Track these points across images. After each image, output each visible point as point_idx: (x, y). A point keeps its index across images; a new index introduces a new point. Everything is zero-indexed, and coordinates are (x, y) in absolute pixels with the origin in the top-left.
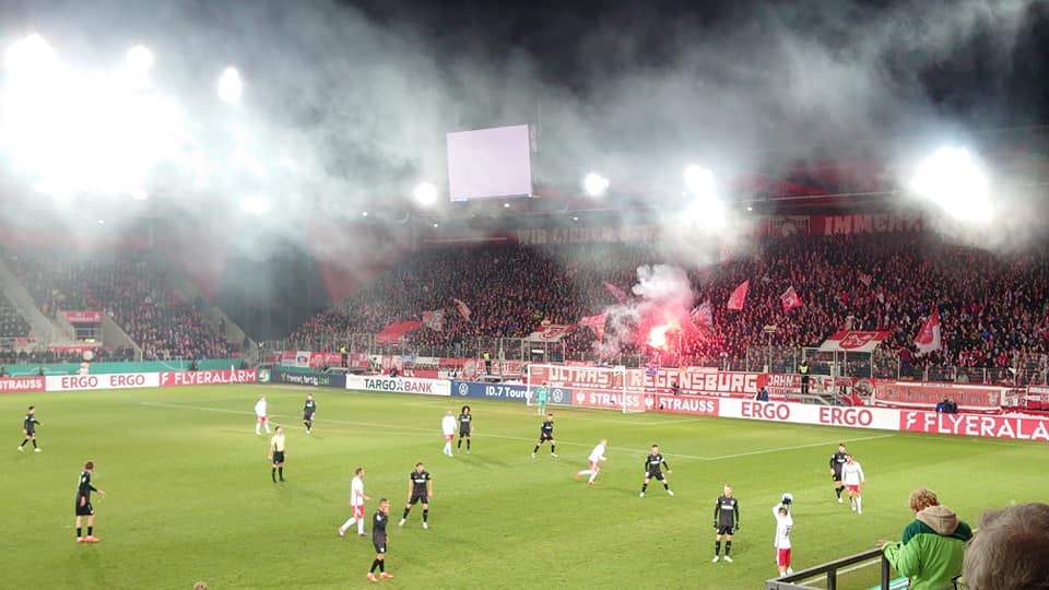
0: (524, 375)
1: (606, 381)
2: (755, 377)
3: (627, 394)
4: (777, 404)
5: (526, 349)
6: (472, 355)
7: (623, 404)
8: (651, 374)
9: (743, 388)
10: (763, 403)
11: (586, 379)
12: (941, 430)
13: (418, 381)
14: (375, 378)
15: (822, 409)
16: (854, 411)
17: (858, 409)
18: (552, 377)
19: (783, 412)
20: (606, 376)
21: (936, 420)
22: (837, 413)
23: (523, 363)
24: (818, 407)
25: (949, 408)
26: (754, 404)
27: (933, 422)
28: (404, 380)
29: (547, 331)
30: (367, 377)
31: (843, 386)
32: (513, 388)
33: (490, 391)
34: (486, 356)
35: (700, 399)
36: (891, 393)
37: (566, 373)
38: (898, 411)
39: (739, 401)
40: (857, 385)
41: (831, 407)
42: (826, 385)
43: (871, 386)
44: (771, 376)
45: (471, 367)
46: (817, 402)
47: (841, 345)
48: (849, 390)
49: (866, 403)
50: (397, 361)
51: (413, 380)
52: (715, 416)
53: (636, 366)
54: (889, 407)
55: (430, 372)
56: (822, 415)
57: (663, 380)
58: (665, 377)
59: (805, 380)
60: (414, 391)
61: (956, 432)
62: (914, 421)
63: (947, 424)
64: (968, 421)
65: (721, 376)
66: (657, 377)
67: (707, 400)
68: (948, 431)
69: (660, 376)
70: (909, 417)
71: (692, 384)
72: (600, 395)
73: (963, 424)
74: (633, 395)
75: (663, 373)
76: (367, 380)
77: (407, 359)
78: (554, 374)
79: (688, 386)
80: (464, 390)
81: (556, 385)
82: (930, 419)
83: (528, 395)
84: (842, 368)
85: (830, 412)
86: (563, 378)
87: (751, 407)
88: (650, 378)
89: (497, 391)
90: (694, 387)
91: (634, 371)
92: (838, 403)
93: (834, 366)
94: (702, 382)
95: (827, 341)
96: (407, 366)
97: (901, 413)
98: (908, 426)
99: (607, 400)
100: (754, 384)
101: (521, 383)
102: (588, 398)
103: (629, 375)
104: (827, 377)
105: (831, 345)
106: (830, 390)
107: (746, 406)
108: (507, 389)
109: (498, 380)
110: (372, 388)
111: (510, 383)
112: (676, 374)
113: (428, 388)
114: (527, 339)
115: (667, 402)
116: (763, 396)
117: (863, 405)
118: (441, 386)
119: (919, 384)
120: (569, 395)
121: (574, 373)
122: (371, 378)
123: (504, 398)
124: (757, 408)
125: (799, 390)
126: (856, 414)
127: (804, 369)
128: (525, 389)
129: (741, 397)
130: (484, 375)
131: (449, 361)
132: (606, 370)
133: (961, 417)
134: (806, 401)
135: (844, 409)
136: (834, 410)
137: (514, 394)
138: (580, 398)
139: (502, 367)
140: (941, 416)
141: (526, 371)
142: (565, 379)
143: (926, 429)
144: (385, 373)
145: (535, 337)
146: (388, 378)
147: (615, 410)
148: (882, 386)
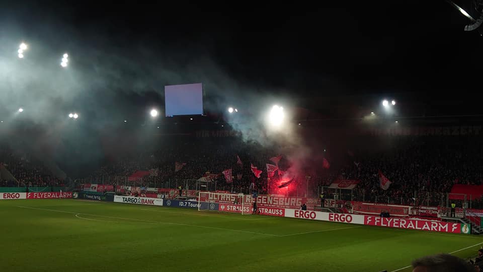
0: (197, 197)
1: (234, 200)
2: (301, 199)
3: (244, 206)
4: (310, 212)
5: (198, 184)
6: (173, 187)
7: (242, 210)
8: (255, 197)
9: (295, 204)
10: (304, 211)
11: (225, 199)
12: (382, 225)
13: (148, 199)
14: (127, 197)
15: (330, 214)
16: (344, 215)
17: (346, 215)
18: (210, 198)
19: (313, 215)
20: (234, 198)
21: (380, 220)
22: (337, 216)
23: (197, 192)
24: (328, 213)
25: (386, 215)
26: (300, 211)
27: (379, 221)
28: (141, 198)
29: (208, 177)
30: (124, 197)
31: (339, 203)
32: (191, 202)
33: (181, 204)
34: (180, 187)
35: (276, 209)
36: (360, 208)
37: (216, 196)
38: (363, 216)
39: (294, 210)
40: (346, 204)
41: (334, 214)
42: (332, 204)
43: (351, 204)
44: (308, 199)
45: (173, 193)
46: (328, 211)
47: (339, 186)
48: (342, 206)
49: (349, 212)
50: (138, 189)
51: (145, 198)
52: (283, 217)
53: (248, 194)
54: (360, 214)
55: (154, 195)
56: (330, 217)
57: (260, 200)
58: (261, 199)
59: (323, 201)
60: (146, 203)
61: (389, 225)
62: (370, 220)
63: (385, 222)
64: (394, 221)
65: (286, 199)
66: (257, 199)
67: (279, 209)
68: (385, 225)
69: (259, 198)
70: (368, 219)
71: (273, 202)
72: (231, 206)
73: (392, 222)
74: (246, 207)
75: (260, 197)
76: (124, 198)
77: (143, 189)
78: (211, 196)
79: (271, 203)
80: (169, 204)
81: (212, 202)
82: (378, 220)
83: (199, 206)
84: (339, 196)
85: (333, 216)
86: (215, 198)
87: (299, 213)
88: (254, 199)
89: (185, 204)
90: (274, 203)
91: (247, 196)
92: (337, 212)
93: (336, 196)
94: (277, 201)
95: (333, 184)
96: (142, 192)
97: (365, 217)
98: (368, 222)
99: (234, 209)
100: (300, 202)
101: (196, 201)
102: (226, 208)
103: (245, 197)
104: (332, 200)
105: (334, 186)
106: (334, 206)
107: (297, 212)
108: (189, 203)
109: (185, 199)
110: (126, 202)
111: (191, 200)
112: (266, 197)
113: (152, 202)
114: (199, 180)
115: (262, 210)
116: (304, 208)
117: (348, 213)
118: (158, 202)
119: (373, 204)
120: (217, 206)
121: (220, 196)
122: (126, 197)
123: (187, 207)
124: (302, 213)
125: (320, 206)
126: (345, 217)
127: (322, 196)
128: (197, 203)
129: (295, 208)
130: (178, 197)
131: (163, 190)
132: (235, 195)
133: (391, 219)
134: (323, 211)
135: (340, 215)
136: (335, 215)
137: (192, 205)
138: (223, 207)
139: (187, 193)
140: (382, 218)
141: (198, 195)
142: (216, 199)
143: (376, 224)
144: (132, 195)
145: (203, 179)
146: (134, 197)
147: (238, 213)
148: (357, 204)
